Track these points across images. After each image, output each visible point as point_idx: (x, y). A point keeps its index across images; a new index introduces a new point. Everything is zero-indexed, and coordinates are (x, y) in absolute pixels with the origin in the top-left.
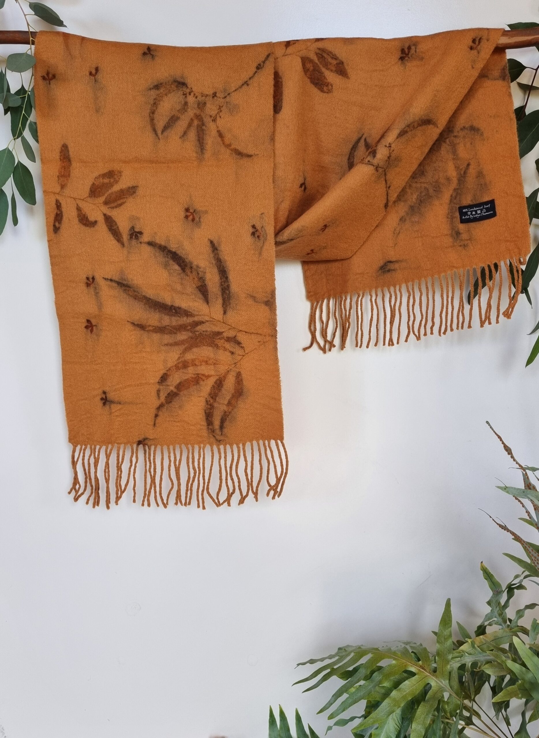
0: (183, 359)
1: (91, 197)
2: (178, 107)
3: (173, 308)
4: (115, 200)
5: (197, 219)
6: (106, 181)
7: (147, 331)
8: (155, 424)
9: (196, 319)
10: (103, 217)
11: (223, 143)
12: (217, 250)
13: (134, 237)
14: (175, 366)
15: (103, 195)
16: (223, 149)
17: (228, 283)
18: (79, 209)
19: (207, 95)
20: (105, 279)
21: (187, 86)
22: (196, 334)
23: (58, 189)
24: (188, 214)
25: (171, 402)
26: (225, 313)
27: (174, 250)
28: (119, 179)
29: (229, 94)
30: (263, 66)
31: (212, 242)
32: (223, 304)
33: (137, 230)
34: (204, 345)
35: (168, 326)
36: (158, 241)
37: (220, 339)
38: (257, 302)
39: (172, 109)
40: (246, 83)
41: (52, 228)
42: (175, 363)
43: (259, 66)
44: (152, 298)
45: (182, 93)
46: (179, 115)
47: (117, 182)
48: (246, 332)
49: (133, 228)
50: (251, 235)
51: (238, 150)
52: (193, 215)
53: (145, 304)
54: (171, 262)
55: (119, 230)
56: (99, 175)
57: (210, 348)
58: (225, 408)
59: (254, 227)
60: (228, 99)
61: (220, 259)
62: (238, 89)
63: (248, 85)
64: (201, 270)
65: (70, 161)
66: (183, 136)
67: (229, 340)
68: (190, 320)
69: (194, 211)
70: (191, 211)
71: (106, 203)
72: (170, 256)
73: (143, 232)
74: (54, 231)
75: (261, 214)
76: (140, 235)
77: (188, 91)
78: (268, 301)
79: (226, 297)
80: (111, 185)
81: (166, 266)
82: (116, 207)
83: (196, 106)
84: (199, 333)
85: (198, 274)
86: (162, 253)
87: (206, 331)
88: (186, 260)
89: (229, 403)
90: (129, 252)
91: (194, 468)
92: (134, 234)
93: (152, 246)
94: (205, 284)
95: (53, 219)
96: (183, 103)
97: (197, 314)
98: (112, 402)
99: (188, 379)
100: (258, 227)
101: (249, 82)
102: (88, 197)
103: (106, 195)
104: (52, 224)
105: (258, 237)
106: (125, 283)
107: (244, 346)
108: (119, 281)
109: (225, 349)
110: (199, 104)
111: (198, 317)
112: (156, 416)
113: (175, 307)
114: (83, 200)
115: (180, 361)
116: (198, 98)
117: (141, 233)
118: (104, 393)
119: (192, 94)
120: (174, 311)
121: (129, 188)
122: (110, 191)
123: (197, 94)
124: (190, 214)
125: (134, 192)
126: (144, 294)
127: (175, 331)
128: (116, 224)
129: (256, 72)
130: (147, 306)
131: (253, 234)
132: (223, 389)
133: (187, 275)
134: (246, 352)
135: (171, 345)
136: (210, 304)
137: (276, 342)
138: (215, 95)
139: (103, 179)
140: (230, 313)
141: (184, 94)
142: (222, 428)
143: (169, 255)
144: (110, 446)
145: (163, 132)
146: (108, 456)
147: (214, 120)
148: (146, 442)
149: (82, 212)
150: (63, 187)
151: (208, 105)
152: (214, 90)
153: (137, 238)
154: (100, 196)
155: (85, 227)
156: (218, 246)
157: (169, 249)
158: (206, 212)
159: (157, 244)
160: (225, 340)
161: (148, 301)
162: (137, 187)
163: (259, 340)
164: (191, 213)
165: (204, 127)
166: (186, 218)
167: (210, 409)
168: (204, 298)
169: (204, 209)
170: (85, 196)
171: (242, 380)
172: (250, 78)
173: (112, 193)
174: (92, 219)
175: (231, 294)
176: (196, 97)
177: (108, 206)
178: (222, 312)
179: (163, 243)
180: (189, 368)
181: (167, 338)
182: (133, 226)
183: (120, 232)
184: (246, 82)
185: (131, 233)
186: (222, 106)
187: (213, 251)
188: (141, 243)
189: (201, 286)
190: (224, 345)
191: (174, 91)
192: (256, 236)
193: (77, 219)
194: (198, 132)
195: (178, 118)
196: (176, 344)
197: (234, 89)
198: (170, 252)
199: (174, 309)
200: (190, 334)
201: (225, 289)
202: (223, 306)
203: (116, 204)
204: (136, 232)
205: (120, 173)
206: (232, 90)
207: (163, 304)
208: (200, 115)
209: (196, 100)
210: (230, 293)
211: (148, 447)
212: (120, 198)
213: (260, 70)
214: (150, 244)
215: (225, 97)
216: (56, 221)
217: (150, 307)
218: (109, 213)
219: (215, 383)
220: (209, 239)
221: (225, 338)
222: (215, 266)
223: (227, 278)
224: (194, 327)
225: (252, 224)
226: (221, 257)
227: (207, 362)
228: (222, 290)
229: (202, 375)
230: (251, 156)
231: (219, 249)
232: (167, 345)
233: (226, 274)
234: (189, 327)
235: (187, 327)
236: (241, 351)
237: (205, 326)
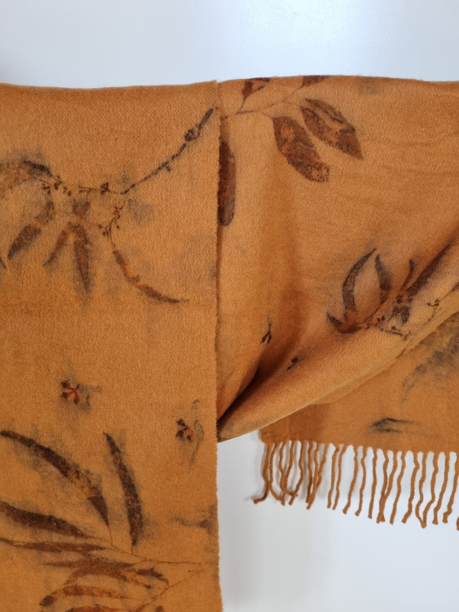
0: (74, 584)
2: (37, 211)
3: (53, 520)
5: (83, 400)
7: (15, 546)
9: (90, 541)
11: (125, 274)
12: (118, 450)
14: (64, 589)
16: (125, 285)
17: (138, 504)
19: (90, 190)
21: (49, 173)
22: (91, 559)
24: (67, 391)
26: (134, 542)
27: (47, 446)
29: (133, 186)
30: (199, 134)
31: (109, 438)
32: (132, 532)
34: (105, 574)
35: (47, 542)
36: (19, 431)
37: (128, 571)
38: (186, 525)
39: (23, 216)
40: (166, 166)
42: (63, 587)
43: (190, 134)
44: (17, 506)
45: (41, 186)
46: (39, 225)
48: (169, 563)
50: (177, 436)
51: (152, 289)
52: (76, 393)
53: (8, 515)
54: (44, 462)
57: (115, 580)
59: (181, 423)
60: (131, 194)
61: (124, 466)
62: (149, 177)
63: (169, 170)
64: (94, 477)
66: (49, 262)
67: (142, 573)
68: (80, 541)
69: (78, 387)
70: (72, 386)
75: (194, 403)
77: (52, 181)
78: (205, 522)
79: (136, 522)
81: (35, 466)
83: (70, 209)
84: (95, 558)
85: (89, 481)
86: (27, 448)
87: (107, 559)
88: (68, 462)
93: (8, 438)
94: (102, 497)
96: (44, 203)
97: (91, 534)
99: (83, 608)
100: (189, 422)
101: (171, 165)
105: (189, 438)
107: (167, 578)
109: (137, 583)
110: (75, 207)
111: (93, 540)
113: (55, 518)
115: (70, 585)
116: (73, 195)
119: (61, 187)
120: (55, 524)
123: (70, 189)
124: (71, 391)
126: (5, 500)
127: (59, 549)
129: (184, 145)
130: (10, 517)
131: (180, 434)
133: (72, 481)
134: (171, 584)
135: (55, 565)
136: (110, 526)
138: (105, 188)
140: (142, 543)
141: (45, 188)
143: (39, 452)
145: (10, 256)
147: (107, 233)
151: (94, 207)
152: (104, 180)
156: (120, 446)
157: (38, 444)
158: (98, 389)
159: (17, 434)
160: (136, 572)
161: (11, 511)
163: (191, 570)
164: (72, 389)
165: (88, 246)
166: (64, 397)
168: (99, 515)
169: (94, 384)
172: (173, 157)
175: (144, 520)
176: (70, 194)
178: (131, 542)
179: (28, 435)
180: (83, 596)
181: (49, 557)
184: (166, 163)
186: (120, 207)
187: (113, 453)
189: (95, 497)
190: (135, 578)
191: (25, 180)
192: (185, 435)
194: (77, 254)
195: (37, 232)
196: (62, 565)
197: (141, 176)
198: (41, 448)
199: (55, 522)
200: (82, 556)
201: (134, 511)
202: (131, 534)
206: (139, 179)
207: (37, 514)
208: (79, 226)
209: (70, 197)
210: (141, 517)
213: (192, 142)
214: (5, 434)
215: (126, 192)
217: (16, 520)
220: (104, 433)
221: (137, 571)
222: (117, 476)
223: (136, 496)
224: (88, 550)
225: (178, 419)
226: (125, 464)
227: (110, 594)
228: (129, 511)
229: (104, 607)
230: (175, 301)
231: (122, 450)
232: (48, 564)
233: (135, 490)
234: (80, 549)
235: (77, 548)
236: (162, 584)
237: (104, 552)
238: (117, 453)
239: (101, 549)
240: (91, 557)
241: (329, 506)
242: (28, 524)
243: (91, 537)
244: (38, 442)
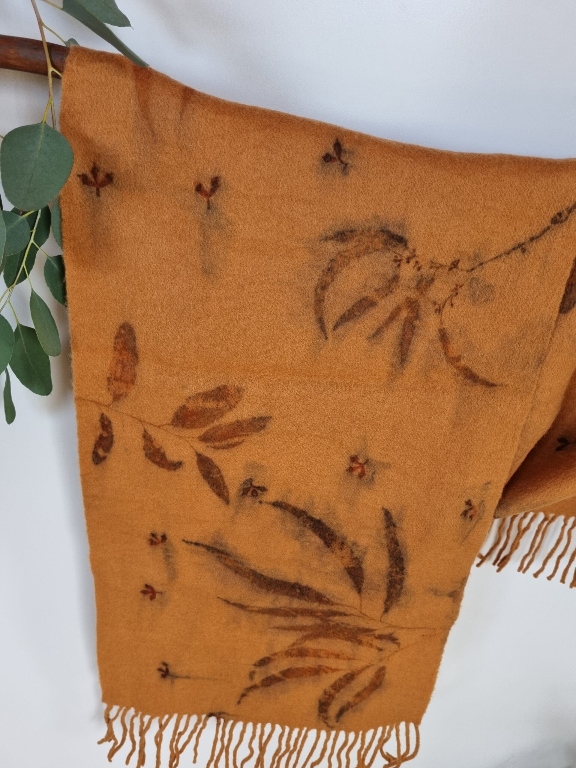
0: (299, 646)
1: (176, 425)
2: (377, 283)
3: (297, 586)
4: (225, 437)
5: (369, 474)
6: (210, 405)
7: (248, 611)
8: (239, 702)
9: (334, 608)
10: (196, 458)
11: (446, 353)
12: (394, 526)
13: (249, 493)
14: (286, 651)
15: (202, 425)
16: (444, 365)
17: (402, 576)
18: (146, 437)
19: (441, 266)
20: (187, 542)
21: (406, 245)
22: (329, 624)
23: (108, 398)
24: (354, 465)
25: (270, 685)
26: (386, 610)
27: (318, 518)
28: (237, 402)
29: (481, 264)
30: (567, 218)
31: (387, 513)
32: (387, 600)
33: (256, 484)
34: (339, 638)
35: (285, 607)
36: (292, 502)
37: (368, 636)
38: (438, 595)
39: (365, 287)
40: (522, 248)
41: (89, 456)
42: (287, 649)
43: (558, 218)
44: (265, 574)
45: (393, 258)
46: (376, 298)
47: (231, 407)
48: (409, 628)
49: (250, 480)
50: (461, 515)
51: (471, 370)
52: (363, 467)
53: (252, 581)
54: (309, 532)
55: (223, 480)
56: (198, 394)
57: (349, 643)
58: (351, 699)
59: (468, 503)
60: (476, 273)
61: (397, 540)
62: (501, 256)
63: (524, 251)
64: (359, 549)
65: (136, 355)
66: (374, 336)
67: (380, 637)
68: (325, 608)
69: (367, 462)
70: (361, 461)
71: (204, 439)
72: (309, 524)
73: (268, 488)
74: (93, 460)
75: (486, 484)
76: (262, 491)
77: (407, 254)
78: (455, 592)
79: (395, 592)
80: (221, 413)
81: (299, 536)
82: (223, 448)
83: (414, 284)
84: (334, 623)
85: (353, 553)
86: (296, 518)
87: (348, 624)
88: (337, 534)
89: (358, 695)
90: (236, 512)
91: (288, 745)
92: (251, 489)
93: (279, 509)
94: (361, 568)
95: (94, 443)
96: (391, 275)
97: (339, 602)
98: (175, 677)
99: (303, 668)
100: (475, 502)
101: (527, 246)
102: (169, 424)
103: (208, 428)
104: (91, 448)
105: (471, 517)
106: (221, 548)
107: (401, 642)
108: (211, 545)
109: (371, 645)
110: (419, 282)
111: (340, 607)
112: (243, 695)
113: (300, 585)
114: (159, 427)
115: (295, 647)
116: (422, 270)
117: (263, 489)
118: (165, 664)
119: (413, 262)
120: (298, 591)
121: (254, 419)
122: (216, 423)
123: (421, 263)
124: (358, 465)
125: (264, 427)
126: (253, 567)
127: (294, 614)
128: (219, 471)
129: (549, 228)
130: (255, 585)
131: (465, 513)
132: (353, 682)
133: (333, 552)
134: (401, 647)
135: (284, 628)
136: (363, 595)
137: (447, 634)
138: (455, 265)
139: (204, 400)
140: (394, 611)
141: (396, 261)
142: (339, 716)
143: (307, 523)
144: (166, 717)
145: (335, 327)
146: (162, 727)
147: (439, 311)
148: (222, 715)
149: (154, 443)
150: (117, 397)
151: (437, 283)
152: (457, 257)
153: (255, 494)
154: (192, 426)
155: (157, 467)
156: (397, 522)
158: (386, 466)
159: (290, 506)
161: (258, 577)
162: (270, 418)
163: (425, 634)
164: (360, 464)
165: (417, 323)
166: (350, 472)
167: (328, 699)
168: (353, 584)
169: (386, 460)
170: (165, 422)
171: (384, 675)
172: (532, 239)
173: (220, 427)
174: (172, 456)
175: (403, 590)
176: (419, 269)
177: (208, 444)
178: (383, 610)
179: (301, 506)
180: (307, 658)
181: (281, 621)
182: (251, 479)
183: (224, 483)
184: (523, 244)
185: (245, 487)
186: (461, 284)
187: (387, 527)
188: (261, 502)
189: (353, 568)
190: (371, 642)
191: (377, 250)
192: (468, 515)
193: (143, 453)
194: (403, 330)
195: (373, 304)
196: (293, 628)
197: (493, 255)
198: (312, 519)
199: (299, 588)
200: (319, 621)
201: (396, 582)
202: (385, 603)
203: (224, 443)
204: (255, 487)
205: (239, 392)
206: (490, 257)
207: (283, 581)
208: (416, 301)
209: (419, 272)
210: (402, 588)
211: (225, 721)
212: (234, 435)
213: (557, 226)
214: (276, 505)
215: (473, 269)
216: (100, 446)
217: (260, 586)
218: (209, 453)
219: (345, 676)
220: (383, 509)
221: (376, 636)
222: (386, 549)
223: (402, 569)
224: (329, 616)
225: (467, 500)
226: (399, 538)
227: (338, 656)
228: (390, 582)
229: (327, 667)
230: (493, 385)
231: (398, 525)
232: (278, 628)
233: (403, 563)
234: (319, 614)
235: (316, 614)
236: (393, 647)
237: (347, 618)
238: (391, 528)
239: (345, 615)
240: (329, 622)
241: (520, 569)
242: (272, 591)
243: (337, 604)
244: (310, 514)
